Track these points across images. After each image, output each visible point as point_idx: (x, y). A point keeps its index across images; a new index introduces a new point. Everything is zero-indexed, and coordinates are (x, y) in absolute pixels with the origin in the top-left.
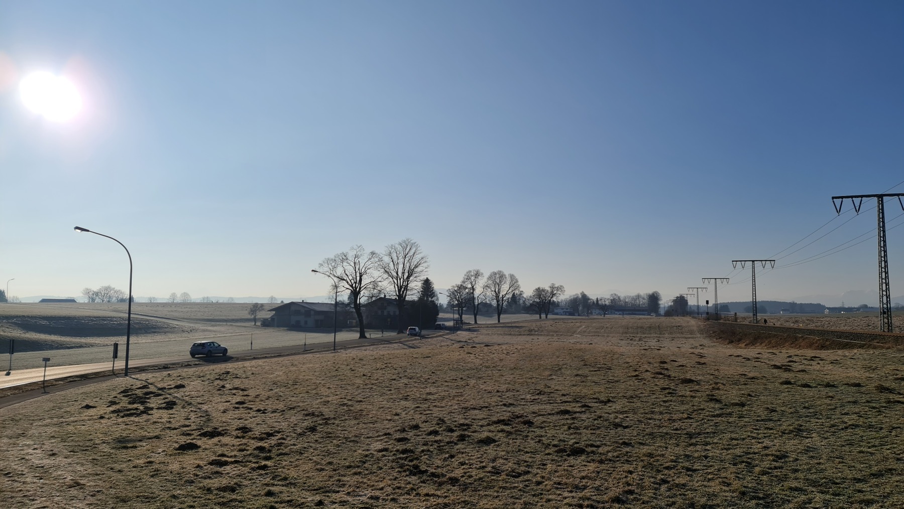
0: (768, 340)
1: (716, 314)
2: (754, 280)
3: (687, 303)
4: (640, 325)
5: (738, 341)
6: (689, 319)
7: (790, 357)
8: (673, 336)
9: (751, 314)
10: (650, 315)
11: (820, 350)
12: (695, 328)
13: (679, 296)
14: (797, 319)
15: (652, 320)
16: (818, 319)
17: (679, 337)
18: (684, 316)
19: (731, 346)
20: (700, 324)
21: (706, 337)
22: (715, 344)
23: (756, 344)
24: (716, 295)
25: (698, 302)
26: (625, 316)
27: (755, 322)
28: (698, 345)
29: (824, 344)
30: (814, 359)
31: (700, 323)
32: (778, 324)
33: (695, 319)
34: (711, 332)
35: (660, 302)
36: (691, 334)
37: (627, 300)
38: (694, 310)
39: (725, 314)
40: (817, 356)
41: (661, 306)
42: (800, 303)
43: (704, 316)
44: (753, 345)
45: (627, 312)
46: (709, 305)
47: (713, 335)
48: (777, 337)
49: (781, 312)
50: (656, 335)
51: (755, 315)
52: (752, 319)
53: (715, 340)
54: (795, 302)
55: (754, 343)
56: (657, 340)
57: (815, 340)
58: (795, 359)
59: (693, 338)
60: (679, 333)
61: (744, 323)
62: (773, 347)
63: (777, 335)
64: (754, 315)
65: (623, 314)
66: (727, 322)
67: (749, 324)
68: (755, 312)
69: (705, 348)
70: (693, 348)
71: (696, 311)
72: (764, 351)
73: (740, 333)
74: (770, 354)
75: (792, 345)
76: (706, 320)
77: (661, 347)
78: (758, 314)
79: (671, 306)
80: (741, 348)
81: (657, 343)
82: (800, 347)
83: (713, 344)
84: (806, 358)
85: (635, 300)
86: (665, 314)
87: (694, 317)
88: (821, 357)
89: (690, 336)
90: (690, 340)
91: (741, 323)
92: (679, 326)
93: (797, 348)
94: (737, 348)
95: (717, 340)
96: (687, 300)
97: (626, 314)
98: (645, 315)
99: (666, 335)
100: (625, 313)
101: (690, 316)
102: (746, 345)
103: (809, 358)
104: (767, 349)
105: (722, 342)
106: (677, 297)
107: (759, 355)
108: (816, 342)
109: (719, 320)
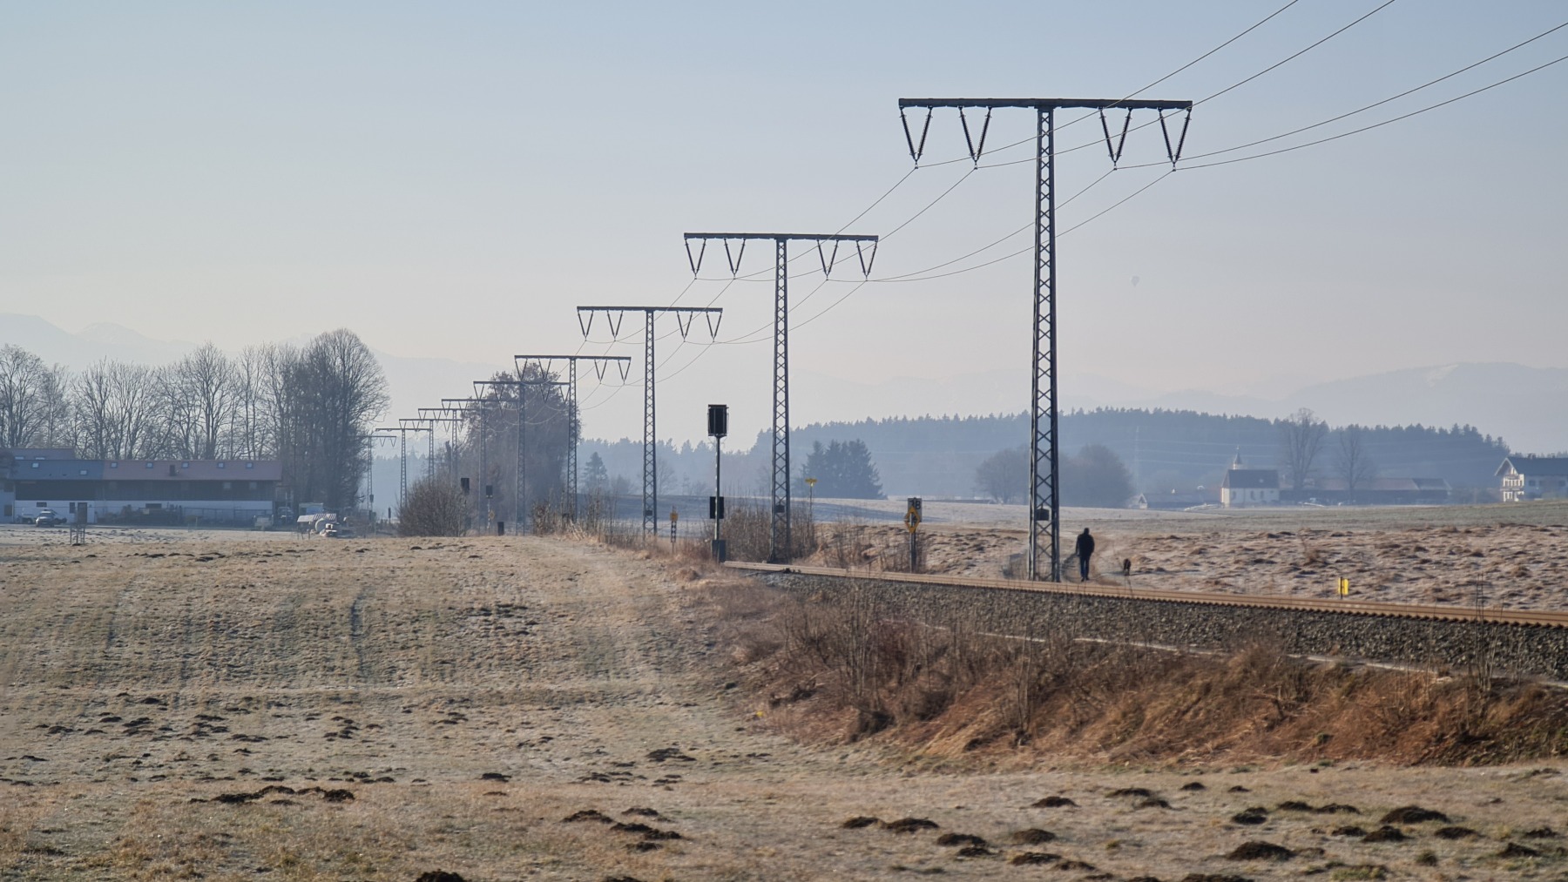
0: (1126, 699)
1: (778, 508)
2: (1046, 253)
3: (573, 429)
4: (205, 605)
5: (924, 716)
6: (578, 555)
7: (1254, 817)
8: (461, 687)
9: (1020, 513)
10: (290, 524)
11: (1451, 763)
12: (622, 625)
13: (511, 368)
14: (1320, 542)
15: (300, 567)
16: (1453, 541)
17: (500, 699)
18: (545, 530)
19: (875, 755)
20: (662, 588)
21: (699, 688)
22: (761, 743)
23: (1041, 730)
24: (781, 361)
25: (650, 416)
26: (93, 535)
27: (1045, 567)
28: (635, 752)
29: (1475, 723)
30: (1404, 828)
31: (660, 583)
32: (1192, 586)
33: (622, 554)
34: (739, 652)
35: (370, 422)
36: (592, 668)
37: (113, 406)
38: (622, 483)
39: (845, 510)
40: (1427, 805)
41: (382, 451)
42: (1345, 424)
43: (696, 525)
44: (1024, 738)
45: (116, 506)
46: (729, 444)
47: (753, 671)
48: (1183, 680)
49: (1225, 494)
50: (334, 685)
51: (1045, 515)
52: (1027, 545)
53: (761, 709)
54: (1318, 418)
55: (1029, 728)
56: (336, 728)
57: (1423, 697)
58: (1283, 831)
59: (603, 698)
60: (504, 661)
61: (969, 577)
62: (1154, 751)
63: (1178, 663)
64: (1039, 515)
65: (81, 522)
66: (854, 571)
67: (1004, 583)
68: (1045, 491)
69: (689, 777)
70: (604, 779)
71: (637, 487)
72: (1096, 778)
73: (941, 651)
74: (1123, 804)
75: (1276, 737)
76: (704, 555)
77: (364, 777)
78: (1064, 512)
79: (452, 453)
80: (939, 766)
81: (338, 745)
82: (1325, 749)
83: (746, 745)
84: (1353, 820)
85: (178, 406)
86: (405, 513)
87: (616, 540)
88: (1449, 810)
89: (580, 684)
90: (581, 714)
91: (953, 578)
92: (506, 610)
93: (1307, 757)
94: (910, 765)
95: (781, 714)
96: (572, 408)
97: (105, 520)
98: (246, 523)
99: (411, 684)
100: (93, 506)
101: (590, 528)
102: (973, 744)
103: (1371, 823)
104: (1115, 764)
105: (814, 721)
106: (502, 382)
107: (1054, 813)
108: (1431, 707)
109: (801, 554)
